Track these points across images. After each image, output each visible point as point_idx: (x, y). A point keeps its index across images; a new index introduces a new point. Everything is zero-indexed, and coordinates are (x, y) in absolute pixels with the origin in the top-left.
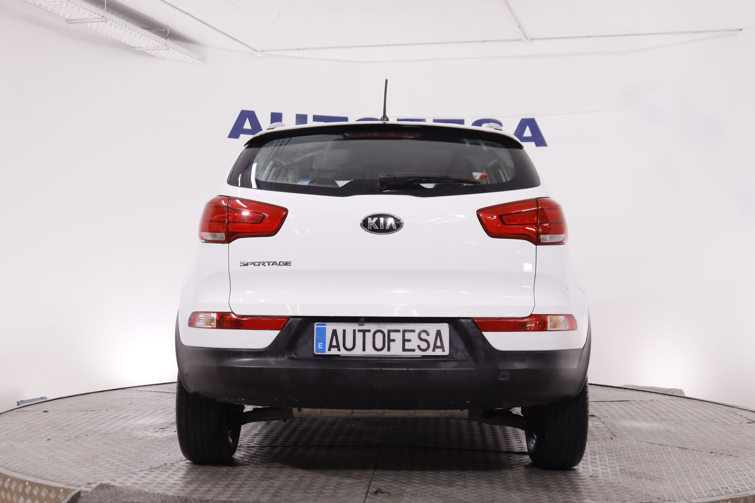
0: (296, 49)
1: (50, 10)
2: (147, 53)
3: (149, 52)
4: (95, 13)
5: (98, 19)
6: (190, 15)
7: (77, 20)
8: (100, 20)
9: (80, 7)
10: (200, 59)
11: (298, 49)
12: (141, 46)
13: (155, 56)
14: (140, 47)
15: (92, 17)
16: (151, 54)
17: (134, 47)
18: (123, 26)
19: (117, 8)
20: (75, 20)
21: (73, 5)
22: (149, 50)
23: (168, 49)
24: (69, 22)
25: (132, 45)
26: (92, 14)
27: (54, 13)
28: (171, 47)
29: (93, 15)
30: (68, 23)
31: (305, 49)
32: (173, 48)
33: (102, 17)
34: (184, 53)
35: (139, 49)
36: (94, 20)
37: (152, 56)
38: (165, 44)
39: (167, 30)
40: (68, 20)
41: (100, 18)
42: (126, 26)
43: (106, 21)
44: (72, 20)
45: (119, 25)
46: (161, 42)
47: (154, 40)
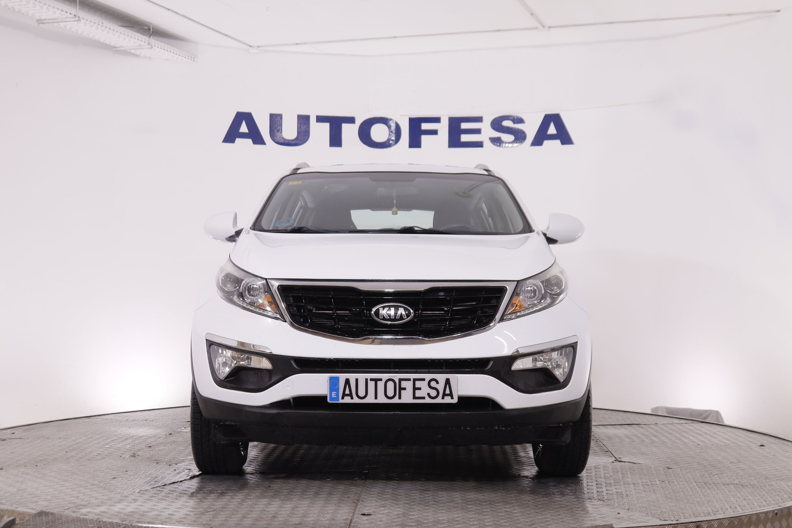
0: (294, 44)
1: (17, 10)
2: (130, 53)
3: (132, 51)
4: (66, 12)
5: (71, 18)
6: (172, 11)
7: (48, 19)
8: (72, 19)
9: (49, 6)
10: (190, 58)
11: (297, 44)
13: (139, 56)
14: (122, 47)
15: (64, 17)
16: (135, 53)
17: (115, 46)
18: (98, 24)
20: (45, 19)
21: (41, 5)
22: (132, 49)
23: (152, 47)
24: (40, 22)
25: (112, 44)
26: (62, 13)
27: (23, 13)
28: (155, 46)
29: (64, 15)
30: (39, 24)
31: (304, 43)
32: (158, 47)
33: (74, 16)
34: (170, 52)
35: (121, 49)
36: (66, 20)
37: (136, 55)
38: (148, 42)
39: (150, 27)
40: (39, 20)
41: (72, 18)
42: (102, 25)
43: (79, 20)
44: (42, 20)
45: (94, 24)
46: (143, 40)
47: (135, 38)
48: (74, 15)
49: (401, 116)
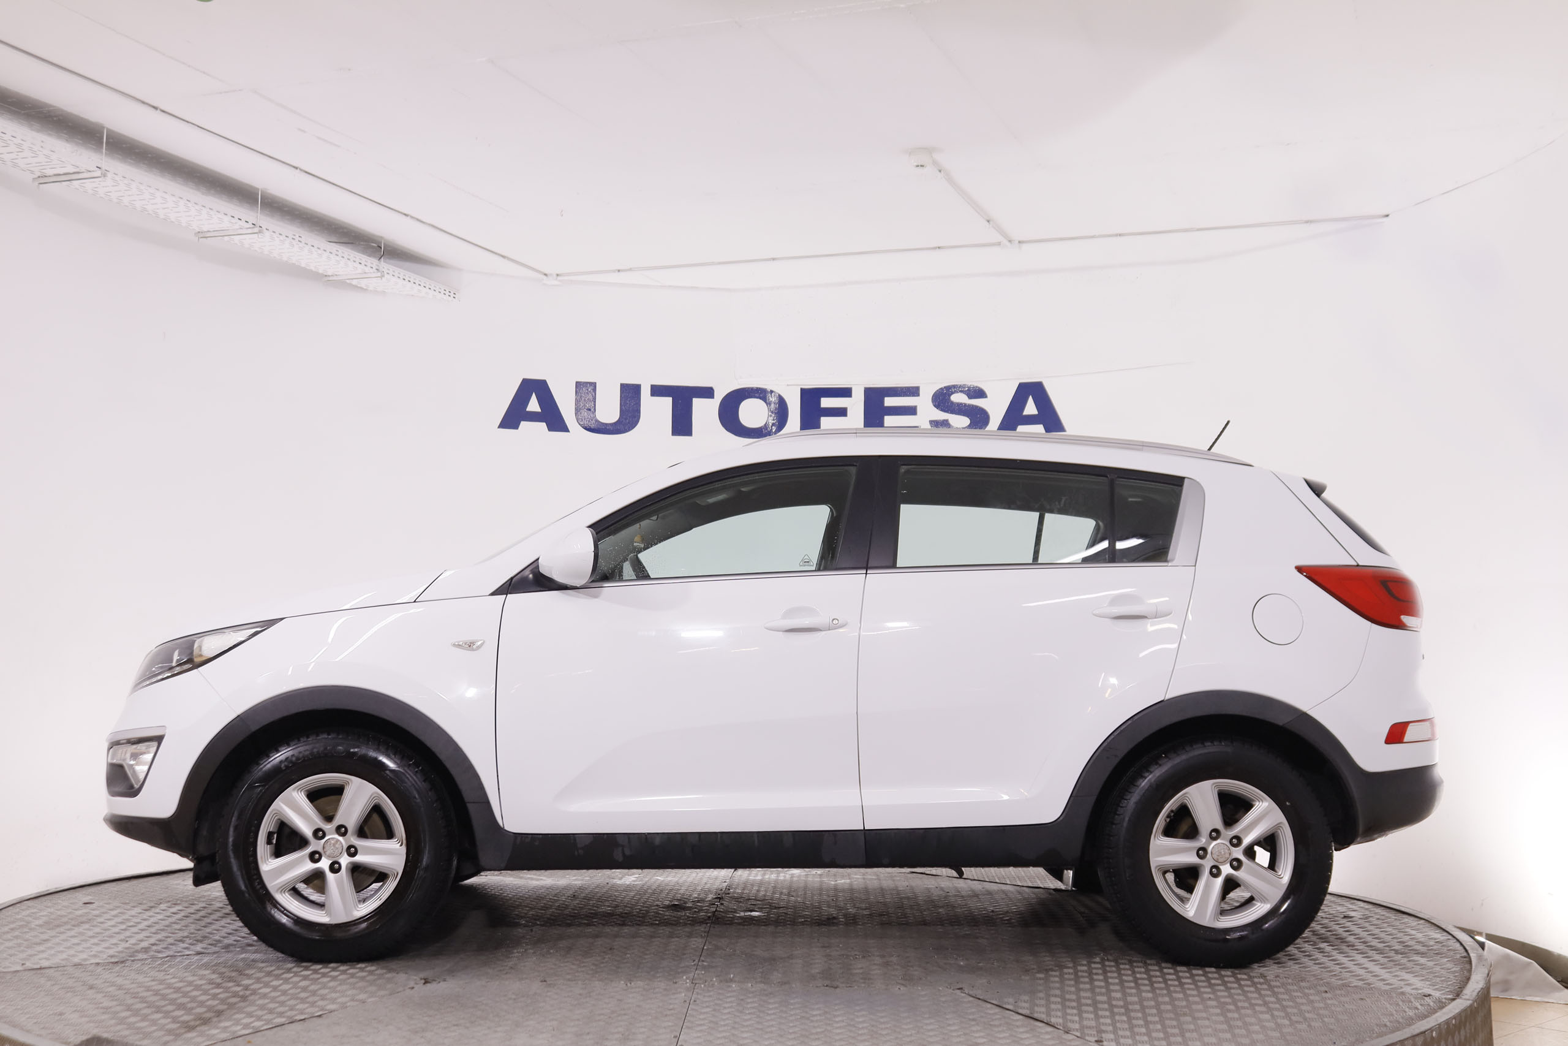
0: (614, 271)
1: (162, 216)
2: (351, 285)
3: (354, 282)
4: (241, 218)
5: (247, 228)
6: (412, 217)
7: (214, 231)
8: (250, 231)
10: (448, 294)
11: (619, 271)
12: (336, 273)
13: (366, 290)
14: (336, 275)
15: (237, 226)
16: (359, 285)
17: (326, 274)
19: (286, 209)
20: (209, 231)
22: (351, 279)
23: (383, 276)
24: (201, 235)
25: (321, 271)
26: (233, 220)
27: (172, 222)
28: (388, 274)
29: (236, 223)
30: (199, 238)
31: (630, 270)
32: (393, 276)
33: (252, 226)
34: (414, 284)
35: (335, 278)
36: (241, 232)
37: (361, 288)
38: (377, 267)
39: (381, 243)
40: (199, 232)
41: (250, 228)
42: (300, 239)
43: (260, 232)
44: (204, 232)
45: (287, 238)
46: (369, 265)
47: (354, 261)
48: (253, 224)
49: (788, 385)
